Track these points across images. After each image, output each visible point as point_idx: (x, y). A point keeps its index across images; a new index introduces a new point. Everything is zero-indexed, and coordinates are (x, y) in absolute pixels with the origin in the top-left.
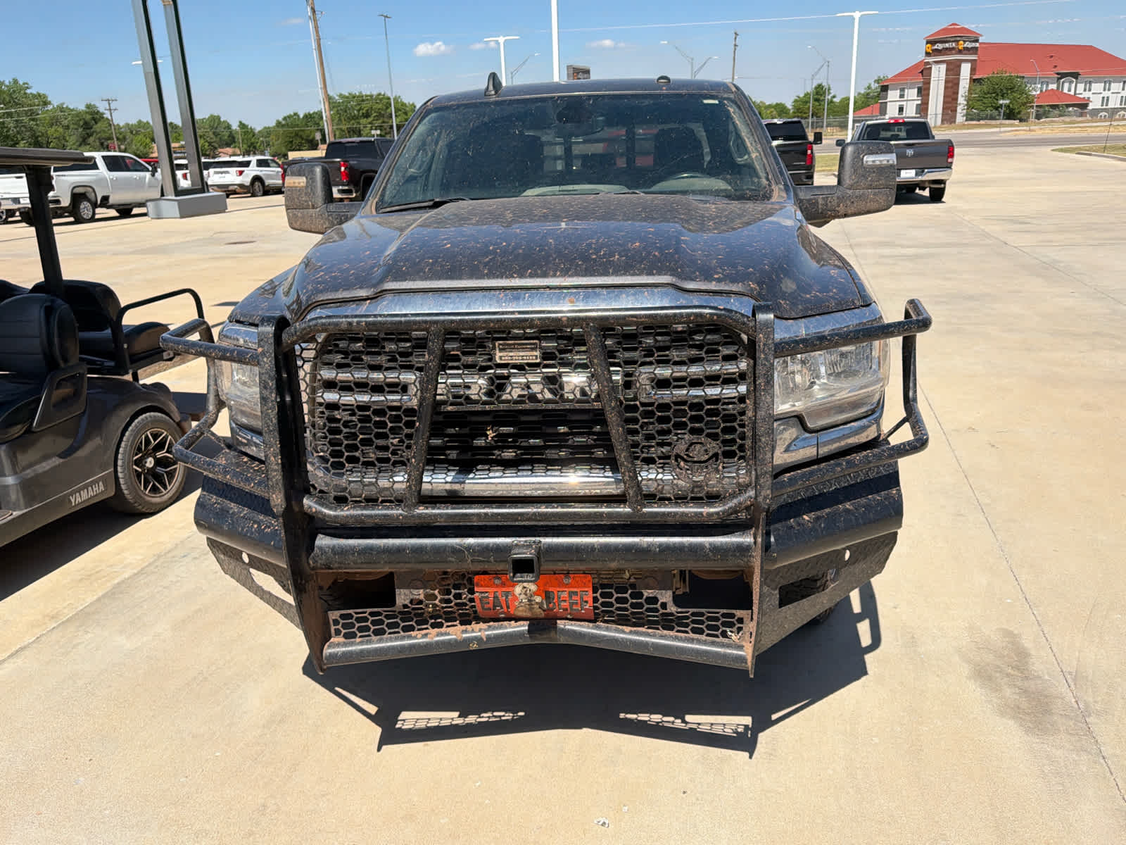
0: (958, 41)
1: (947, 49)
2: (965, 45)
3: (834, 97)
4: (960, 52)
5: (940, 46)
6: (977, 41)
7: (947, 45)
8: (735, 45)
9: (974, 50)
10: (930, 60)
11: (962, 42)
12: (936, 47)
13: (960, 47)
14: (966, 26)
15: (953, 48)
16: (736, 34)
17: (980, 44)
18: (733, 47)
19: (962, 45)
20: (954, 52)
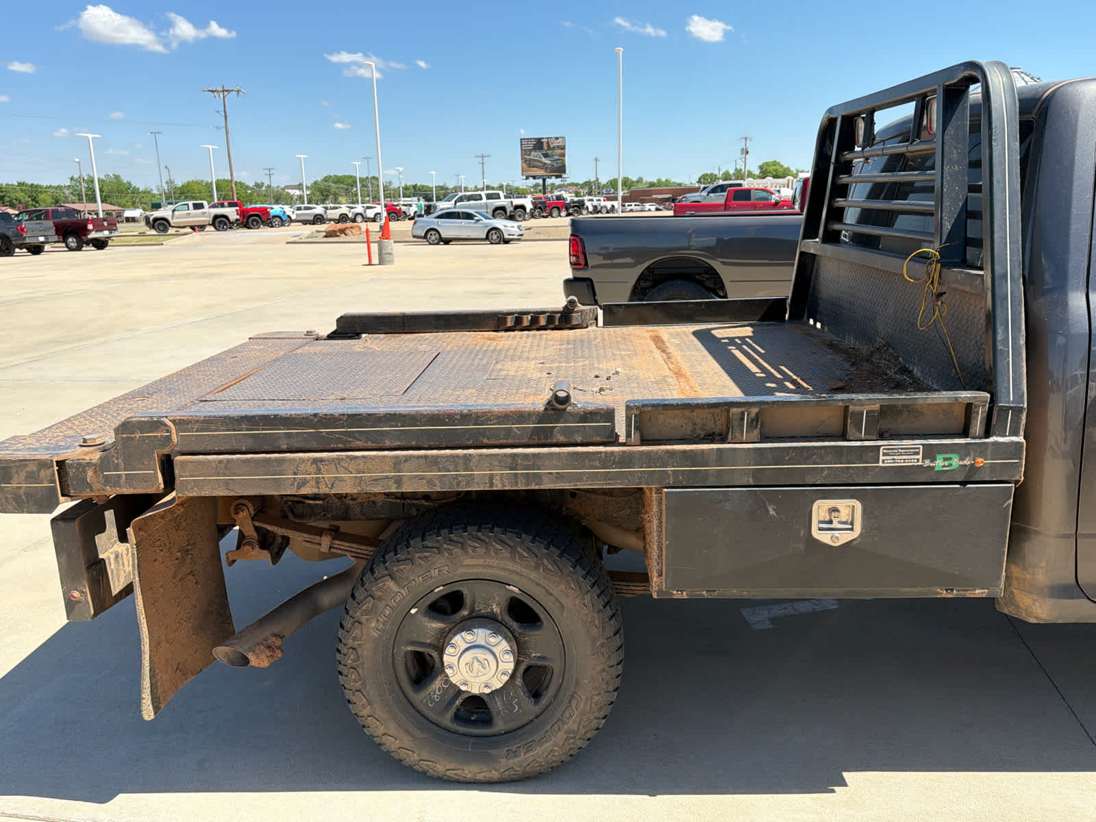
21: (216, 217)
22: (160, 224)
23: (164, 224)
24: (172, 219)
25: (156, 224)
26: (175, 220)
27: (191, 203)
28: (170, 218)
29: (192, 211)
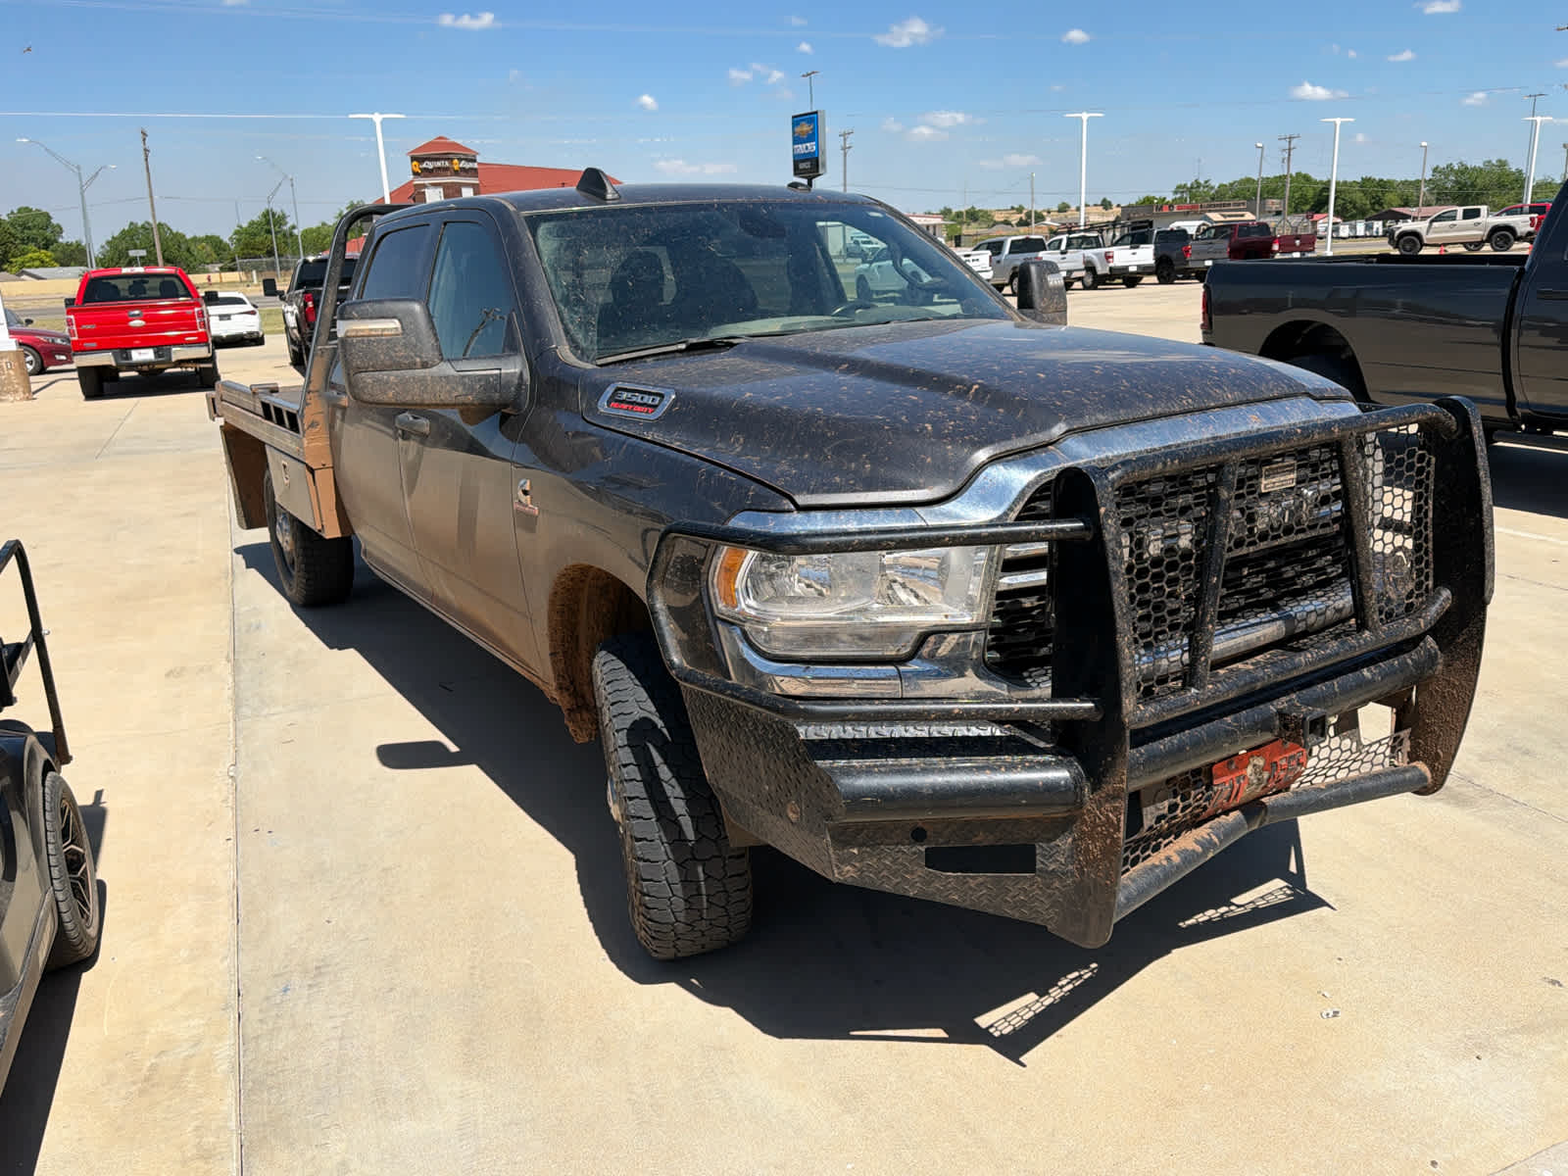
0: (452, 159)
1: (439, 168)
2: (461, 165)
3: (294, 227)
4: (456, 173)
5: (430, 165)
6: (475, 161)
7: (439, 164)
8: (146, 150)
9: (473, 172)
10: (419, 181)
11: (456, 161)
12: (424, 165)
13: (456, 167)
14: (459, 142)
15: (447, 169)
16: (144, 134)
17: (479, 164)
18: (142, 152)
19: (457, 165)
20: (449, 173)
21: (1496, 229)
22: (1407, 242)
23: (1414, 242)
24: (1428, 232)
25: (1402, 241)
26: (1431, 236)
27: (1460, 210)
28: (1423, 232)
29: (1460, 221)
